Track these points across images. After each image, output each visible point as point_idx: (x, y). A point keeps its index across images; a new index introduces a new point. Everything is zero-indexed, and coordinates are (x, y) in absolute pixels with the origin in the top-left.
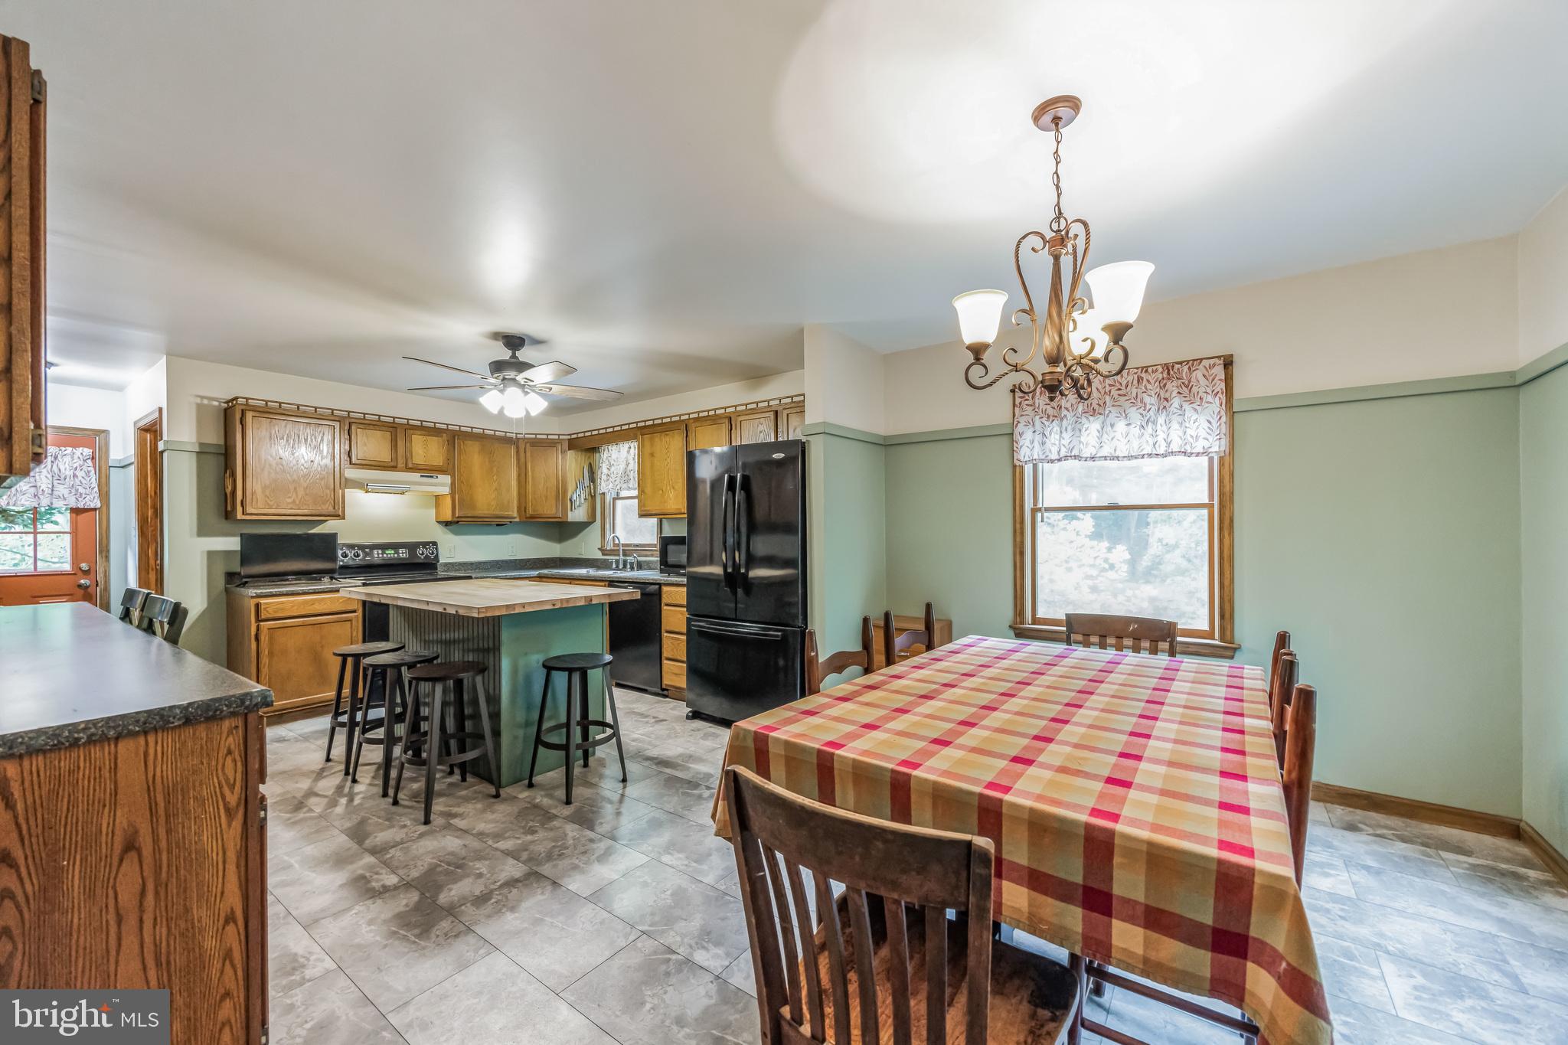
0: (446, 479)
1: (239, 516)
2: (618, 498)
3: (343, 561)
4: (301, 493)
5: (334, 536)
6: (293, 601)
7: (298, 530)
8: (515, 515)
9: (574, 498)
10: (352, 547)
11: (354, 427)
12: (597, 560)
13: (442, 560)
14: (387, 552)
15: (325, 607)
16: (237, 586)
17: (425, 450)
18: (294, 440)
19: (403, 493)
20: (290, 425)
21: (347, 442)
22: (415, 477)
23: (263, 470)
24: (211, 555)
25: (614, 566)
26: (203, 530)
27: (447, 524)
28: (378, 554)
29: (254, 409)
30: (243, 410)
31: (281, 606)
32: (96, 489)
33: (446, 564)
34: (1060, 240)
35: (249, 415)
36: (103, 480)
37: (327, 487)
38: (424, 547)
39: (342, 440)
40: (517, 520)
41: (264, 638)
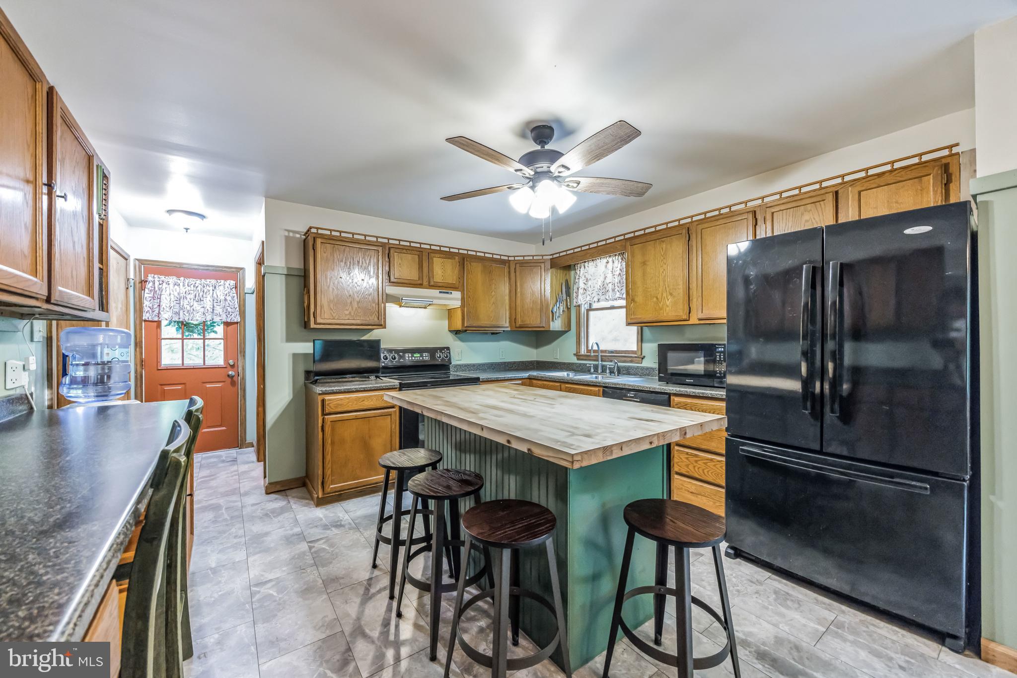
0: (457, 294)
1: (313, 325)
2: (590, 309)
3: (384, 362)
4: (355, 305)
5: (378, 342)
6: (348, 398)
7: (354, 337)
8: (507, 325)
9: (555, 310)
10: (390, 351)
11: (392, 251)
12: (573, 364)
13: (454, 362)
14: (415, 355)
15: (372, 403)
16: (311, 383)
17: (442, 270)
18: (350, 262)
19: (425, 308)
20: (347, 249)
21: (387, 264)
22: (435, 292)
23: (329, 287)
24: (295, 356)
25: (592, 370)
26: (290, 338)
27: (457, 332)
28: (409, 357)
29: (322, 236)
30: (314, 238)
31: (339, 402)
32: (238, 309)
33: (456, 366)
35: (319, 241)
36: (242, 303)
37: (374, 302)
38: (441, 352)
39: (384, 263)
40: (509, 329)
41: (328, 429)
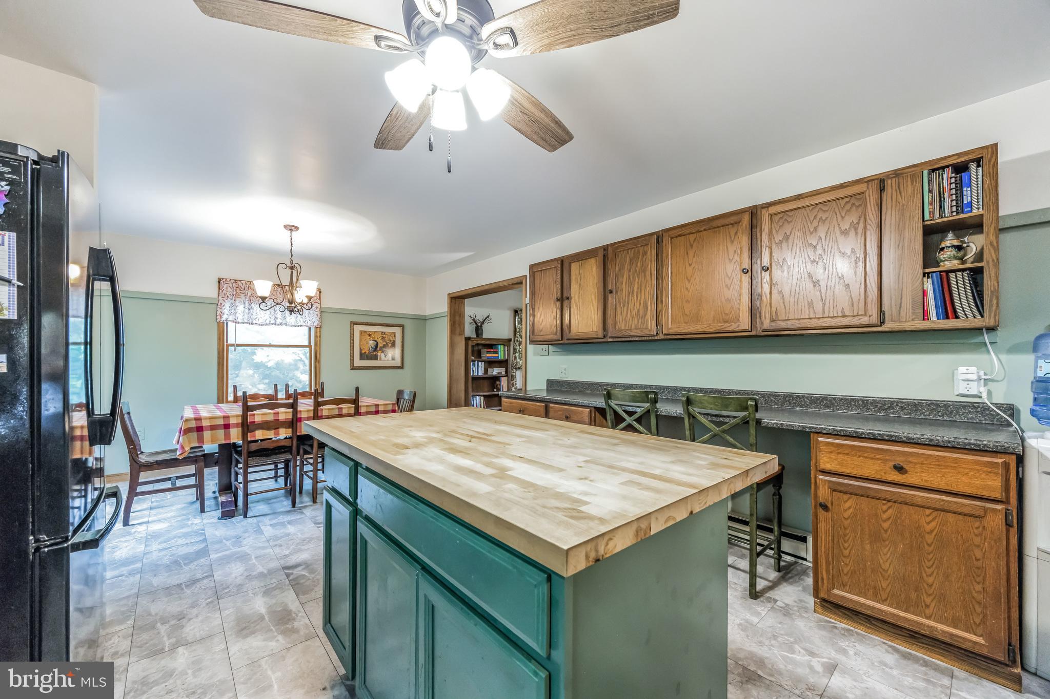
34: (292, 268)
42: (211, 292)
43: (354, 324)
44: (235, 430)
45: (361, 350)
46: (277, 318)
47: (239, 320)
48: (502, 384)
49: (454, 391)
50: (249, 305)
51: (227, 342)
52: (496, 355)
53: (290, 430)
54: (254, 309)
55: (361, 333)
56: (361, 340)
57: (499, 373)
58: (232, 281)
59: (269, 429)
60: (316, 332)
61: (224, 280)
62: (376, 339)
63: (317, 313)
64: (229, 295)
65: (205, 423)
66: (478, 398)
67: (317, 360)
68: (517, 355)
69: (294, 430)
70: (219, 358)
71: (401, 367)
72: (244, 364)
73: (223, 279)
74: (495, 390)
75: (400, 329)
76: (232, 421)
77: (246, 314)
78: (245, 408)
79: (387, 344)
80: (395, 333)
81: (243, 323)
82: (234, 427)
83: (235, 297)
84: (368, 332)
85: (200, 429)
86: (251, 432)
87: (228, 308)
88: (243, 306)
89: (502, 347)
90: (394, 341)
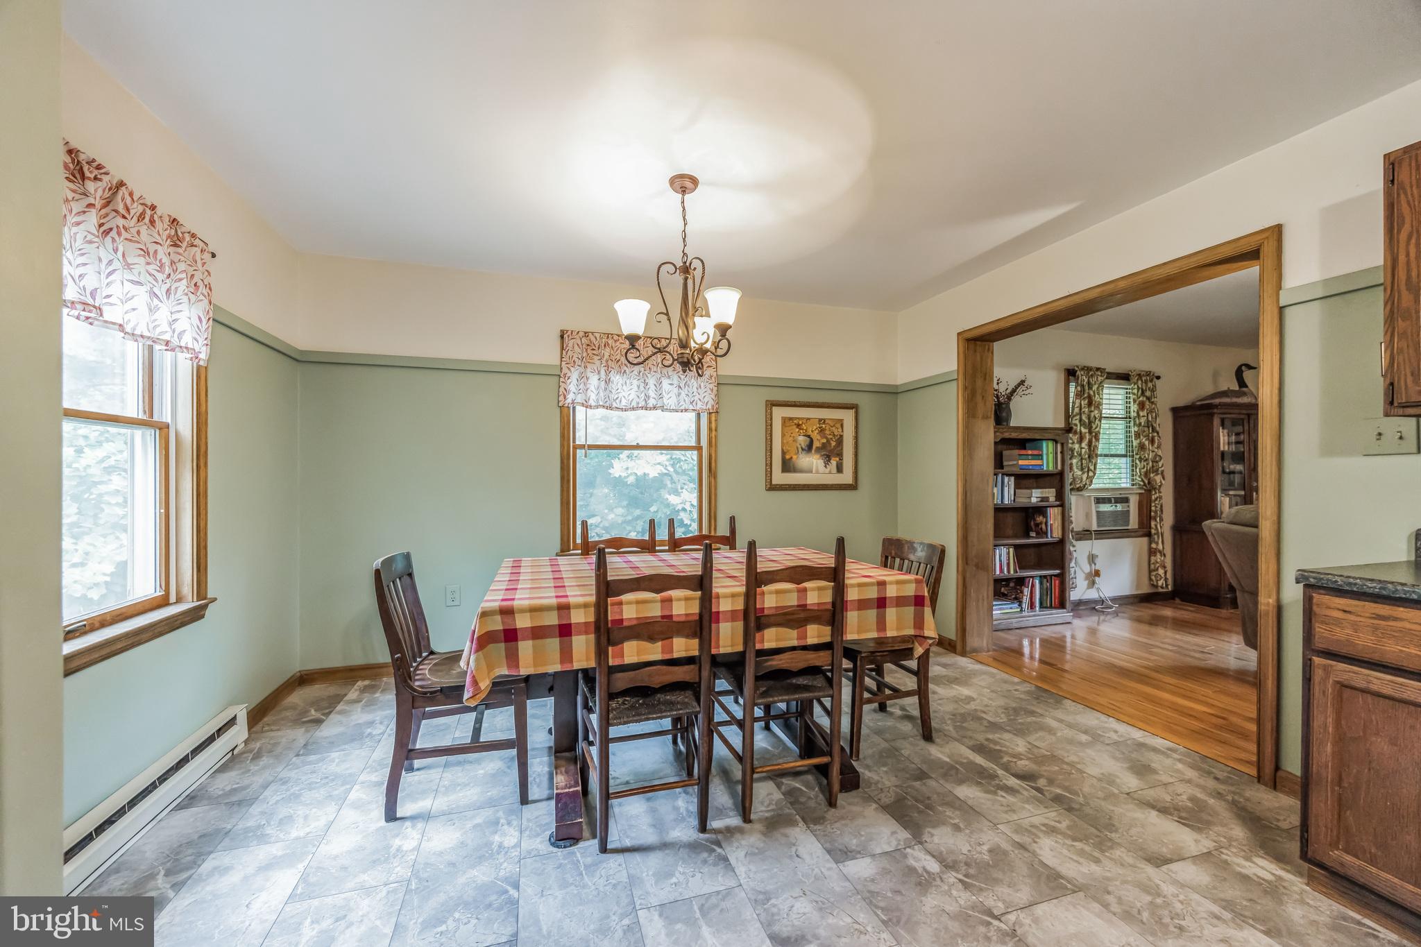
34: (686, 270)
42: (549, 355)
43: (772, 404)
44: (582, 638)
45: (784, 453)
46: (649, 397)
47: (592, 402)
48: (1051, 522)
49: (973, 538)
50: (607, 375)
51: (574, 441)
52: (1039, 462)
53: (696, 642)
54: (613, 382)
55: (786, 421)
56: (783, 435)
57: (1044, 499)
58: (581, 334)
59: (652, 639)
60: (710, 422)
61: (569, 333)
62: (810, 433)
63: (711, 386)
64: (577, 360)
65: (522, 622)
66: (1004, 550)
67: (712, 472)
68: (1074, 461)
69: (705, 643)
70: (562, 469)
71: (853, 487)
72: (599, 480)
73: (567, 331)
74: (1033, 534)
75: (851, 413)
76: (578, 617)
77: (601, 391)
78: (603, 588)
79: (828, 441)
80: (842, 420)
81: (597, 407)
82: (579, 634)
83: (585, 361)
84: (796, 418)
85: (511, 636)
86: (614, 644)
87: (575, 382)
88: (596, 377)
89: (1051, 444)
90: (841, 436)
